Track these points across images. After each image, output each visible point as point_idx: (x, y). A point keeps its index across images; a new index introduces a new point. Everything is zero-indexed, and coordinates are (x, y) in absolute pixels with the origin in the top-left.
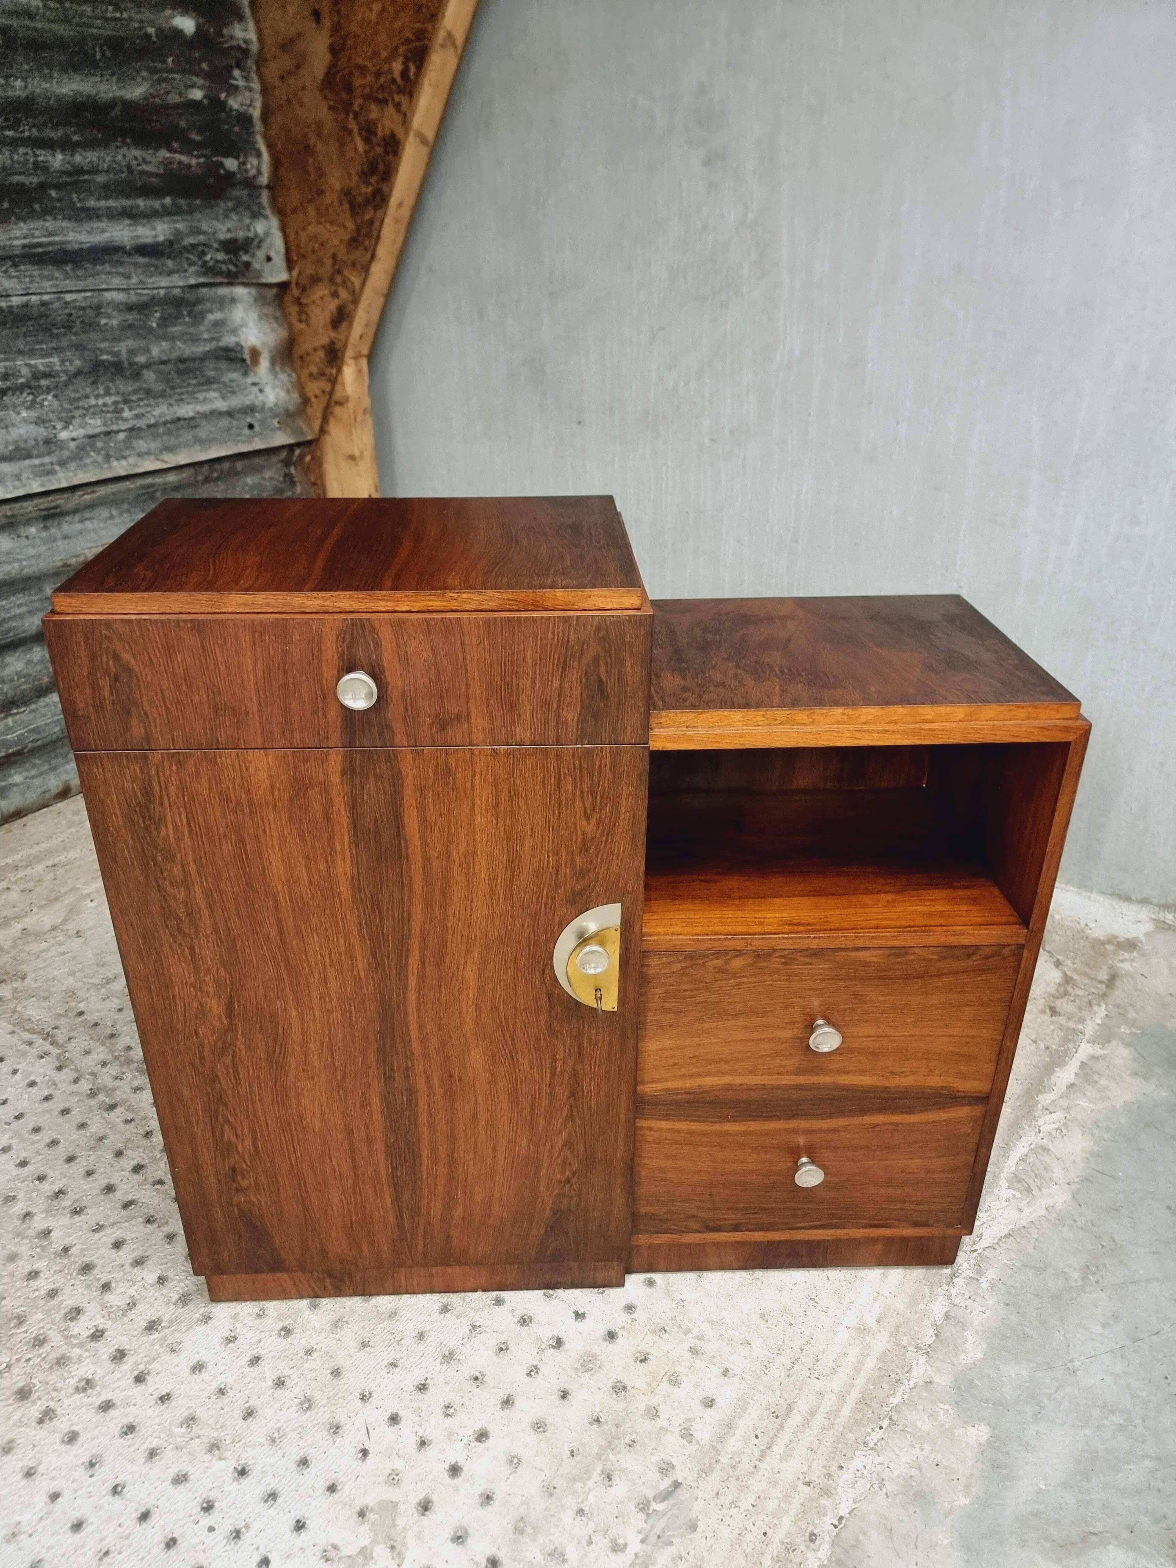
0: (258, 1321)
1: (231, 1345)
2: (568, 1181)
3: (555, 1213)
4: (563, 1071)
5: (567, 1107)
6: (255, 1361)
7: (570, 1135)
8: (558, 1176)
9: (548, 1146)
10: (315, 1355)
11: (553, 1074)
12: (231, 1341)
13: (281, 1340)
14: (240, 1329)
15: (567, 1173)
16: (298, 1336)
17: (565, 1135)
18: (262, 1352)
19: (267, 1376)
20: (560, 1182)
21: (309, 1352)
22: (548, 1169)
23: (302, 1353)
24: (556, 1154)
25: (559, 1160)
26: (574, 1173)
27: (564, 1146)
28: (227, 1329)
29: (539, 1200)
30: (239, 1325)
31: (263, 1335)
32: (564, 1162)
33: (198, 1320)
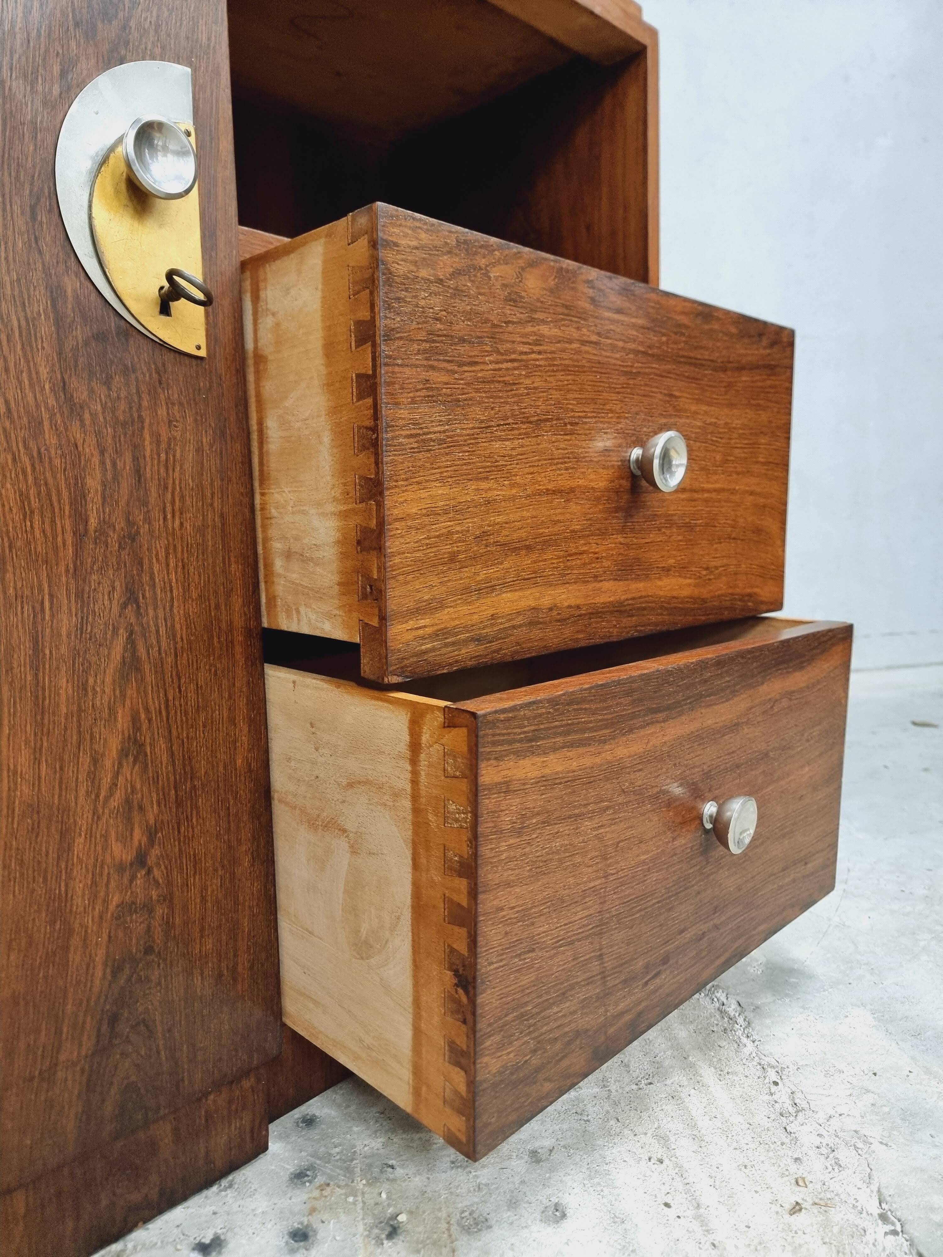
2: (141, 859)
3: (117, 971)
4: (105, 525)
5: (123, 634)
7: (135, 720)
8: (117, 849)
9: (85, 760)
11: (80, 536)
15: (137, 833)
17: (123, 721)
20: (121, 868)
22: (90, 834)
24: (106, 780)
25: (119, 796)
26: (151, 834)
27: (124, 753)
29: (75, 941)
32: (128, 802)
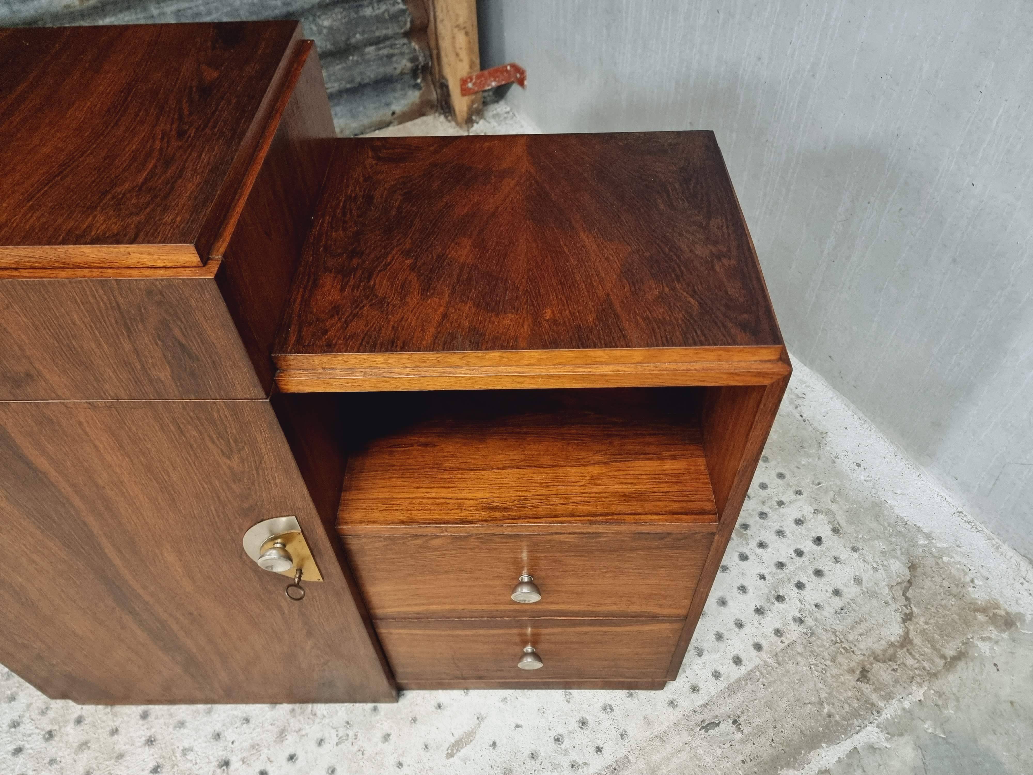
0: (39, 717)
1: (13, 729)
6: (18, 751)
10: (55, 766)
12: (15, 727)
13: (42, 741)
14: (26, 720)
16: (54, 743)
18: (27, 746)
19: (16, 770)
21: (52, 762)
23: (47, 761)
28: (18, 714)
30: (27, 715)
31: (37, 731)
33: (8, 698)
